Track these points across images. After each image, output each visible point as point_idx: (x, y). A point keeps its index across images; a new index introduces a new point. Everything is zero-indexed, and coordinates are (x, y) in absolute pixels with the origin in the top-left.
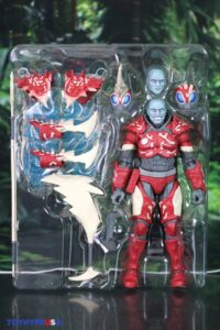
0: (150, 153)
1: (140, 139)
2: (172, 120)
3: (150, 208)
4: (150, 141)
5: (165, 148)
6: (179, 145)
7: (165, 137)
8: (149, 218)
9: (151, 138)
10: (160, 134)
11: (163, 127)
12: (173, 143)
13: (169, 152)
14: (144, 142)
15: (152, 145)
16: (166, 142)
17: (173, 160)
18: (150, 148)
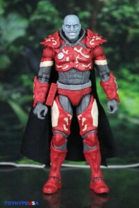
0: (67, 67)
1: (56, 54)
2: (86, 35)
3: (66, 119)
4: (66, 55)
5: (80, 61)
6: (94, 58)
7: (80, 51)
8: (66, 129)
9: (67, 52)
10: (75, 49)
11: (78, 42)
12: (88, 57)
13: (84, 66)
14: (60, 56)
15: (68, 59)
16: (81, 56)
17: (88, 73)
18: (66, 62)
